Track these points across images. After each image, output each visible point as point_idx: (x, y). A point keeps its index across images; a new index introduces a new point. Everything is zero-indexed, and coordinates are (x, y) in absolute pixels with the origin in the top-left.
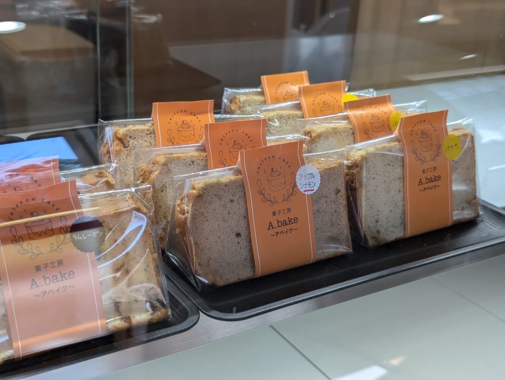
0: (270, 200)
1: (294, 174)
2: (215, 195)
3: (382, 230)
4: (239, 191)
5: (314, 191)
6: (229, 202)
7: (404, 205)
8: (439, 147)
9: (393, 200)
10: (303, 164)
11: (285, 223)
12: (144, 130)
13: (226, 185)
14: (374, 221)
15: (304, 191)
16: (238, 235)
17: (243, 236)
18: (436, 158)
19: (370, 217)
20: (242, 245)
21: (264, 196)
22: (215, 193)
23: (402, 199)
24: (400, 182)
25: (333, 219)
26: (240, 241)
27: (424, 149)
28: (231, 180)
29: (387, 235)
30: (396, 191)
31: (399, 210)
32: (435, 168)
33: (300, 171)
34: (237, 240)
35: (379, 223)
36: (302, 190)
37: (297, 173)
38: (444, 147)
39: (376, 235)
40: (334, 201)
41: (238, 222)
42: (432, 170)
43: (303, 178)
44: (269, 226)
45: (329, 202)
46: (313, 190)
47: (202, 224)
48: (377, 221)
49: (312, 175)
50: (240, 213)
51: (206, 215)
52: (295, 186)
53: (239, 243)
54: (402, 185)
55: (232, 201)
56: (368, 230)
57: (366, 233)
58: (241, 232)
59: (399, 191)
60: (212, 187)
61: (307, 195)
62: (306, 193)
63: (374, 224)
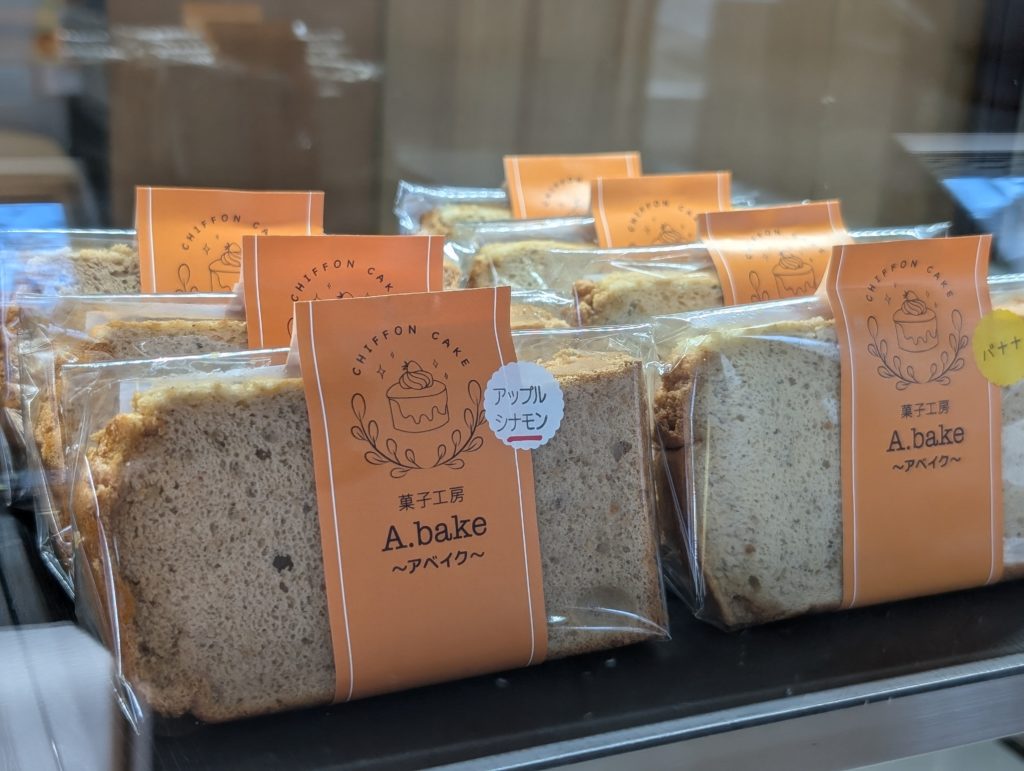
0: (393, 458)
1: (477, 387)
2: (206, 433)
3: (767, 579)
4: (289, 426)
5: (544, 442)
6: (253, 457)
7: (839, 509)
8: (961, 344)
9: (806, 490)
10: (511, 358)
11: (442, 534)
12: (105, 260)
13: (242, 404)
14: (739, 548)
15: (511, 439)
16: (282, 563)
17: (300, 567)
18: (950, 374)
19: (728, 535)
20: (295, 596)
21: (374, 447)
22: (202, 425)
23: (835, 488)
24: (829, 437)
25: (608, 530)
26: (288, 584)
27: (909, 345)
28: (263, 389)
29: (782, 593)
30: (813, 462)
31: (826, 521)
32: (945, 406)
33: (500, 378)
34: (276, 578)
35: (757, 556)
36: (503, 436)
37: (489, 383)
38: (978, 346)
39: (747, 590)
40: (609, 478)
41: (283, 521)
42: (936, 408)
43: (508, 400)
44: (389, 540)
45: (595, 480)
46: (539, 438)
47: (156, 521)
48: (750, 550)
49: (537, 394)
50: (290, 493)
51: (170, 492)
52: (480, 420)
53: (283, 587)
54: (834, 447)
55: (262, 455)
56: (720, 574)
57: (714, 583)
58: (291, 553)
59: (826, 465)
60: (194, 406)
61: (520, 450)
62: (516, 445)
63: (741, 558)
